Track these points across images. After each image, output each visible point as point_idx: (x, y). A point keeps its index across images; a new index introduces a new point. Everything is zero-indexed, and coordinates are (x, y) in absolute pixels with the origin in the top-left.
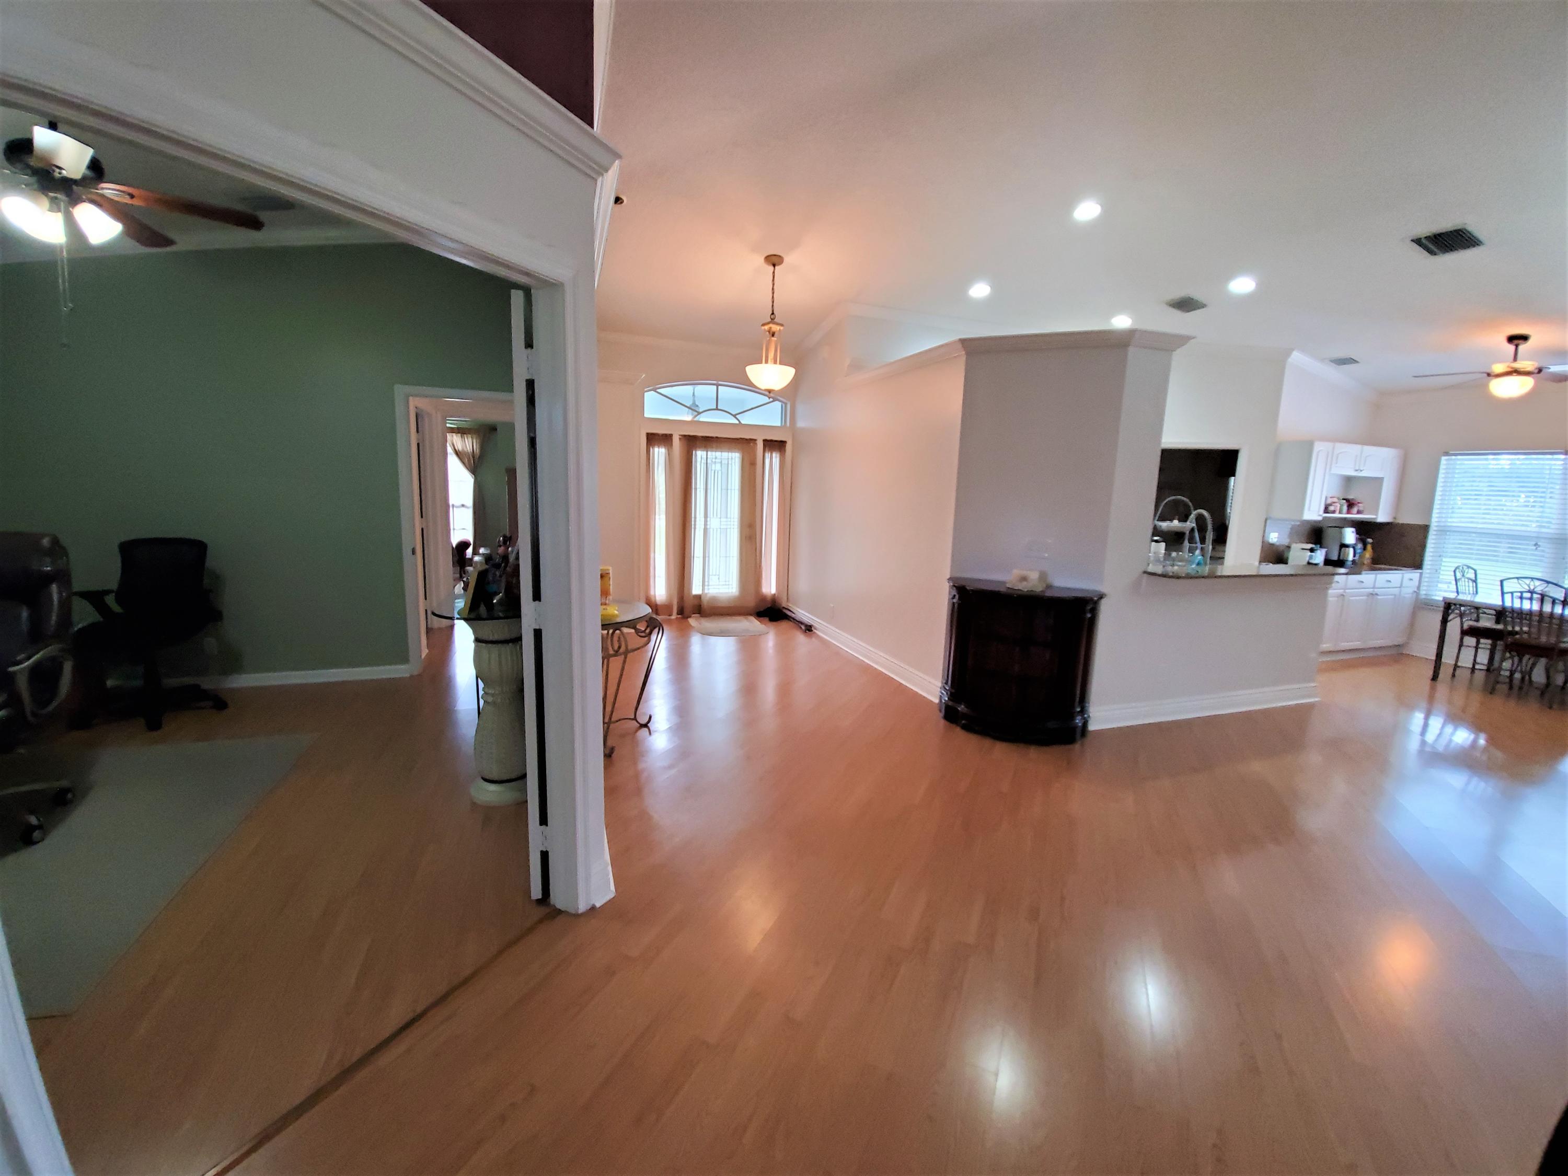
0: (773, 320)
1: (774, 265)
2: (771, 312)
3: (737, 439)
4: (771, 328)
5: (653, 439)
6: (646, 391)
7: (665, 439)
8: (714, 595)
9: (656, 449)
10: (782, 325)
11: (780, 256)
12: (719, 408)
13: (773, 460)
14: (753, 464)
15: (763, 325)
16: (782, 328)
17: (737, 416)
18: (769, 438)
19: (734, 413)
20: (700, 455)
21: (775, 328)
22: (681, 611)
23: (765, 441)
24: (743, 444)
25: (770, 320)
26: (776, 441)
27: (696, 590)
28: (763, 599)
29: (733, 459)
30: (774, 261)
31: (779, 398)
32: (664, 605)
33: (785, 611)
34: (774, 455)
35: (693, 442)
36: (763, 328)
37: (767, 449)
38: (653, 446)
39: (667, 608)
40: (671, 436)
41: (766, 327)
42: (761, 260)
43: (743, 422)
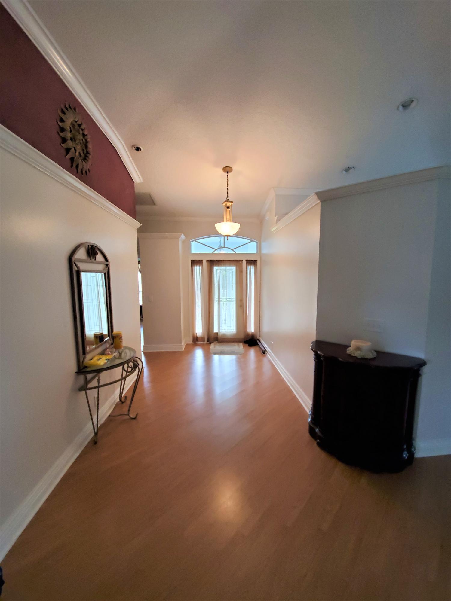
0: (228, 200)
1: (228, 172)
2: (227, 196)
3: (233, 260)
4: (226, 204)
5: (194, 262)
6: (191, 242)
7: (200, 262)
8: (225, 333)
9: (196, 267)
10: (232, 202)
11: (231, 168)
12: (225, 246)
13: (251, 269)
14: (241, 272)
15: (223, 203)
16: (232, 204)
17: (234, 250)
18: (248, 259)
19: (232, 249)
20: (215, 268)
21: (229, 204)
22: (208, 340)
23: (246, 260)
24: (237, 262)
25: (226, 200)
26: (252, 260)
27: (216, 330)
28: (247, 335)
29: (232, 270)
30: (227, 170)
31: (254, 240)
32: (200, 337)
33: (258, 341)
34: (251, 267)
35: (212, 263)
36: (223, 205)
37: (248, 264)
38: (194, 265)
39: (202, 339)
40: (202, 260)
41: (224, 204)
42: (221, 171)
43: (237, 252)
